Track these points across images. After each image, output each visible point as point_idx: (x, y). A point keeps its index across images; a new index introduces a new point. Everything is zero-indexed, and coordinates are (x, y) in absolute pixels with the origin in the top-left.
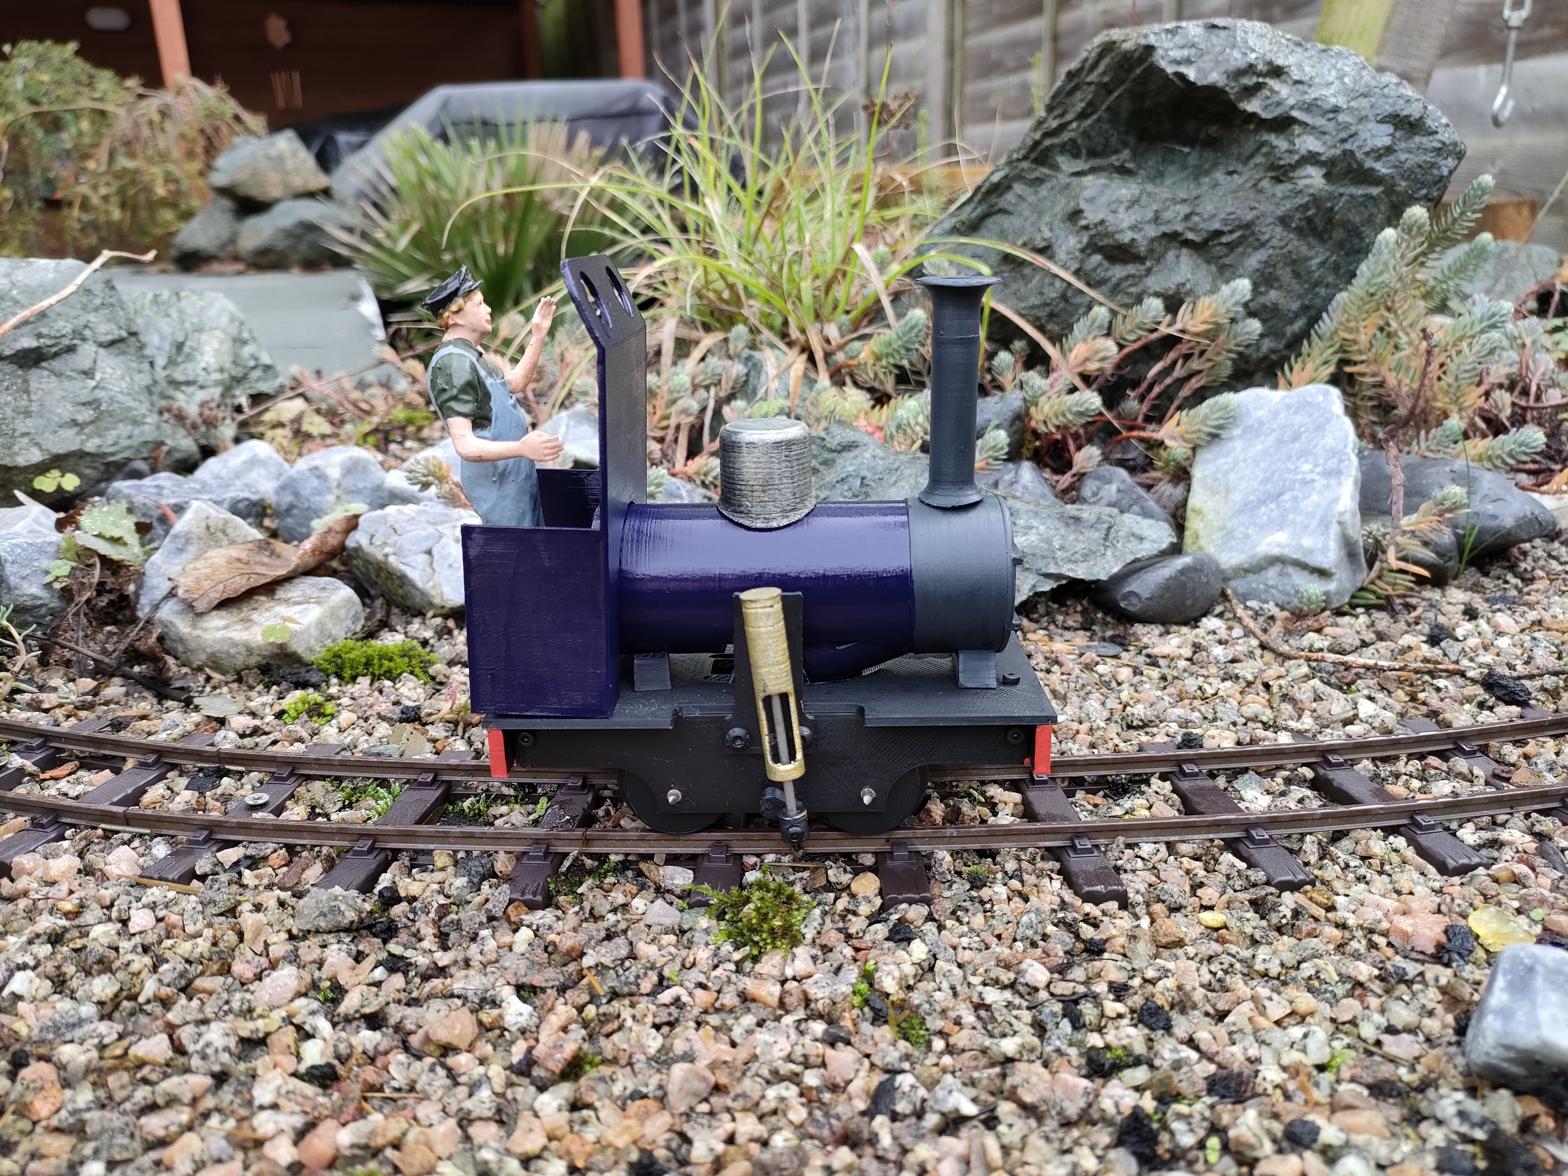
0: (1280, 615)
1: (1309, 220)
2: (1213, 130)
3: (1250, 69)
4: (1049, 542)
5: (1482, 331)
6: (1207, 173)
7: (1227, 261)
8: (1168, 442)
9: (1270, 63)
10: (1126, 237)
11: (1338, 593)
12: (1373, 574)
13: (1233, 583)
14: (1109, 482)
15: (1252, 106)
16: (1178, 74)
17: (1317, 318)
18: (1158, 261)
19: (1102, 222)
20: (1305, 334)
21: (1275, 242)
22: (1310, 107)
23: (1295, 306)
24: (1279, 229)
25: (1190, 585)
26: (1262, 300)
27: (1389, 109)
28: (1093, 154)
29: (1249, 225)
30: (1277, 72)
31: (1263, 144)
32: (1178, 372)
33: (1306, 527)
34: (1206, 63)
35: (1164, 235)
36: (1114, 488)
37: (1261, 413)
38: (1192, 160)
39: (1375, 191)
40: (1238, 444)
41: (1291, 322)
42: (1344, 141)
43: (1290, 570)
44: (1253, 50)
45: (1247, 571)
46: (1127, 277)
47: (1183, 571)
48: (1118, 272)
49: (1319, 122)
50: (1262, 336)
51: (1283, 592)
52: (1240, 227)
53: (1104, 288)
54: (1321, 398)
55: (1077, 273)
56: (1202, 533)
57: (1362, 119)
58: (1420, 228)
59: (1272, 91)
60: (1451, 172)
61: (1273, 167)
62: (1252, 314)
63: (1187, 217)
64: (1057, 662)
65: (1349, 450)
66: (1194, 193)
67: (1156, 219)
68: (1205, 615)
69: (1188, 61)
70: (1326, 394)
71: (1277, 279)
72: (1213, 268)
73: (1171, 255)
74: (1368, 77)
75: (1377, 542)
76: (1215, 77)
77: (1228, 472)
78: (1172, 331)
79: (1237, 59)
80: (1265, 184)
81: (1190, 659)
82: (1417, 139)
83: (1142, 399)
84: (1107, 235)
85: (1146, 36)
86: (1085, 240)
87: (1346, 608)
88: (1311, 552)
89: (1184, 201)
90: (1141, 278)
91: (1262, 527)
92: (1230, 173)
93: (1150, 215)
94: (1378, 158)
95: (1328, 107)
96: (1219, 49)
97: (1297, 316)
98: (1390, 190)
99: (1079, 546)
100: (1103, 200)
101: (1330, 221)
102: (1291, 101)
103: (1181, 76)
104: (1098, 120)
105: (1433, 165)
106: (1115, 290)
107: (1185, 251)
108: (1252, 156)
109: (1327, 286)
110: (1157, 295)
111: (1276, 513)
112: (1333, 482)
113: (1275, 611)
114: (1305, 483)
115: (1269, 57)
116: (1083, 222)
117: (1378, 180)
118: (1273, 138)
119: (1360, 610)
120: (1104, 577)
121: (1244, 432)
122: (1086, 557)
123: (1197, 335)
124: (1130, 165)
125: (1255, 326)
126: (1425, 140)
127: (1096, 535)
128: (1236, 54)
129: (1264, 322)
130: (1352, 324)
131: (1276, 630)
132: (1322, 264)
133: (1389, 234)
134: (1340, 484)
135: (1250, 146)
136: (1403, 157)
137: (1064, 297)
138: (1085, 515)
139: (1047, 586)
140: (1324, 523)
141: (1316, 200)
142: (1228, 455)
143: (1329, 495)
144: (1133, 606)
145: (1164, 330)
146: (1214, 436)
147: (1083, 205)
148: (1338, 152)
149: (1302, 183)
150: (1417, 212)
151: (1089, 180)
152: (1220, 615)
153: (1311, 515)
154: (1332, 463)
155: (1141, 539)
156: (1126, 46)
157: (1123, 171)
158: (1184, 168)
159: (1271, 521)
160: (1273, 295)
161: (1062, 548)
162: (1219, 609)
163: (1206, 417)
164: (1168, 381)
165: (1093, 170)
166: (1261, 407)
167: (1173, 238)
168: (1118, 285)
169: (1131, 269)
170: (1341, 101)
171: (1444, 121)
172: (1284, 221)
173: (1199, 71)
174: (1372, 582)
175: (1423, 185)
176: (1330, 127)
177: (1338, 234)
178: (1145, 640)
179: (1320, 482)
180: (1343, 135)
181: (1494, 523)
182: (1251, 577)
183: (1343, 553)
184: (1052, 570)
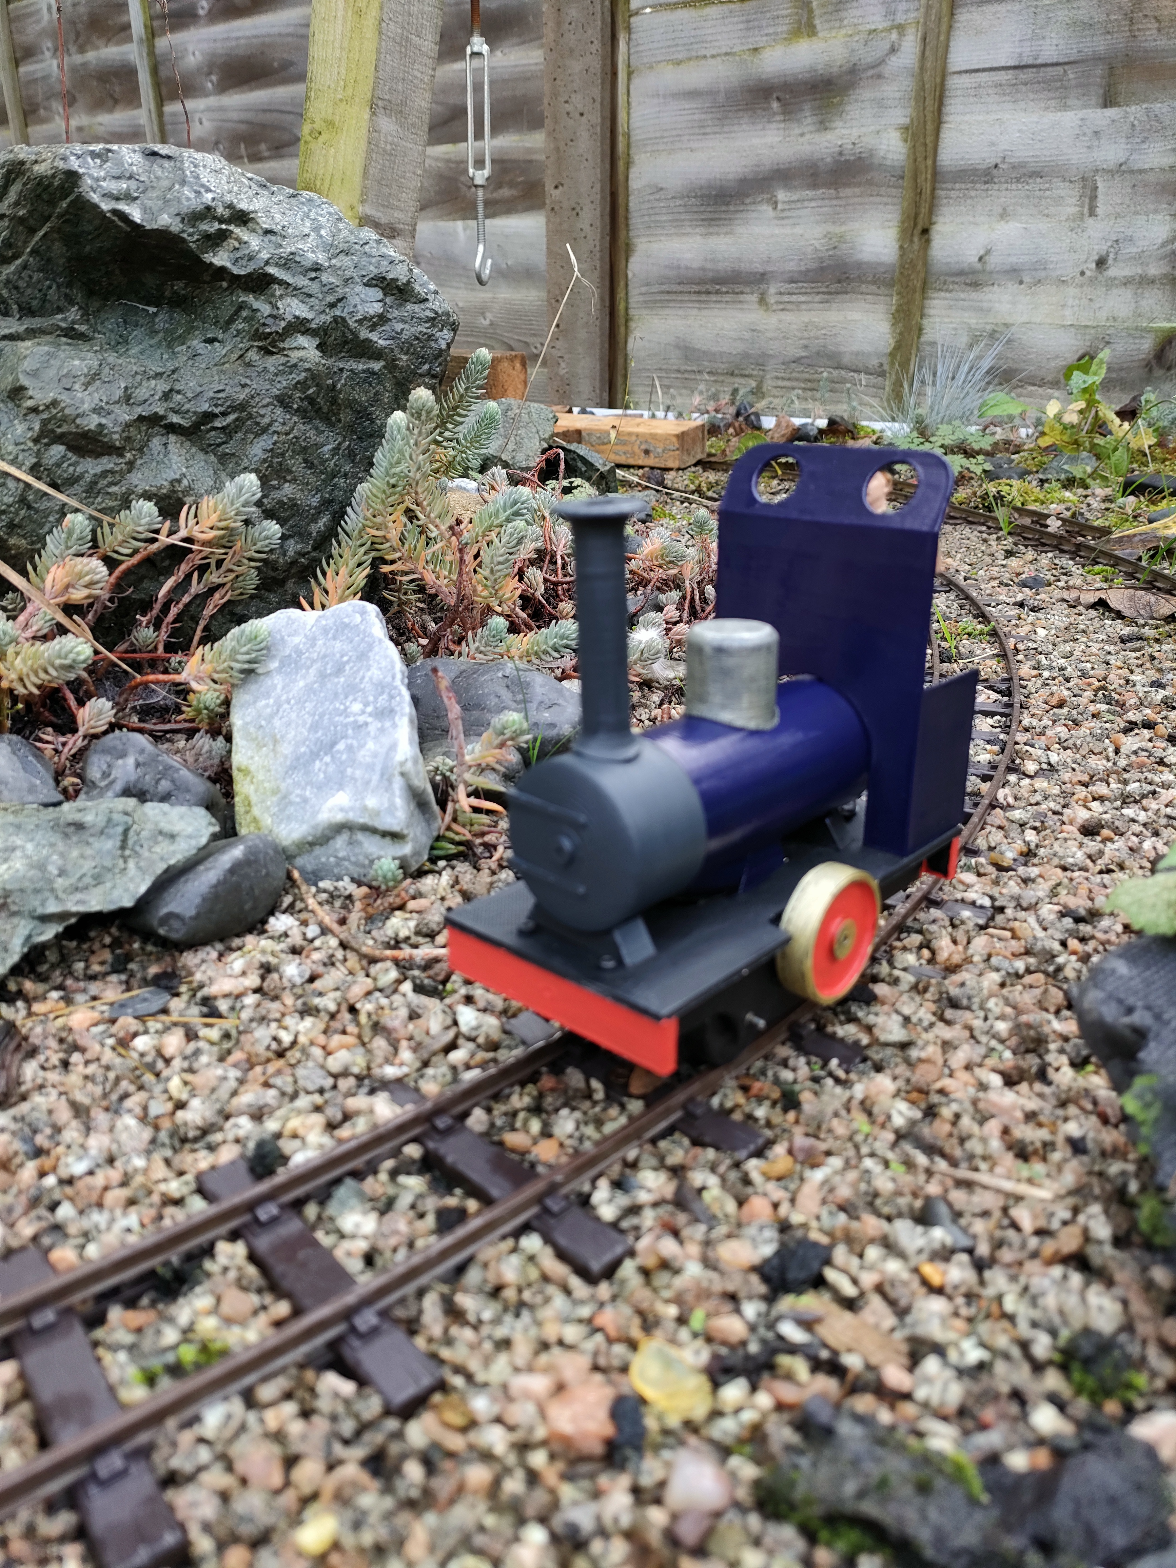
0: (359, 892)
1: (311, 400)
2: (179, 285)
3: (207, 213)
4: (41, 866)
5: (508, 520)
6: (182, 340)
7: (227, 449)
8: (194, 685)
9: (230, 206)
10: (92, 422)
11: (416, 853)
12: (448, 818)
13: (299, 861)
14: (123, 755)
15: (220, 259)
16: (115, 212)
17: (342, 514)
18: (141, 450)
19: (54, 403)
20: (331, 534)
21: (277, 427)
22: (288, 262)
23: (315, 501)
24: (279, 411)
25: (246, 884)
26: (276, 495)
27: (373, 271)
28: (27, 311)
29: (242, 407)
30: (242, 218)
31: (241, 307)
32: (195, 588)
33: (368, 783)
34: (152, 200)
35: (141, 419)
36: (130, 761)
37: (296, 640)
38: (162, 320)
39: (377, 366)
40: (278, 680)
41: (315, 520)
42: (332, 306)
43: (360, 836)
44: (208, 190)
45: (312, 844)
46: (105, 474)
47: (235, 869)
48: (91, 467)
49: (301, 281)
50: (284, 538)
51: (356, 864)
52: (233, 408)
53: (77, 488)
54: (358, 618)
55: (34, 470)
56: (254, 799)
57: (347, 281)
58: (429, 412)
59: (238, 239)
60: (449, 346)
61: (258, 336)
62: (269, 514)
63: (166, 396)
64: (76, 1048)
65: (398, 682)
66: (170, 366)
67: (127, 399)
68: (272, 913)
69: (128, 197)
70: (363, 613)
71: (290, 471)
72: (212, 458)
73: (156, 443)
74: (348, 231)
75: (445, 778)
76: (165, 220)
77: (272, 716)
78: (174, 540)
79: (189, 199)
80: (253, 355)
81: (258, 990)
82: (409, 307)
83: (157, 624)
84: (64, 420)
85: (64, 159)
86: (37, 427)
87: (428, 866)
88: (377, 813)
89: (158, 375)
90: (122, 474)
91: (320, 788)
92: (211, 341)
93: (119, 393)
94: (373, 328)
95: (308, 264)
96: (165, 183)
97: (319, 512)
98: (391, 366)
99: (87, 866)
100: (51, 373)
101: (334, 401)
102: (265, 255)
103: (123, 217)
104: (25, 266)
105: (430, 337)
106: (92, 491)
107: (172, 438)
108: (231, 321)
109: (346, 475)
110: (147, 496)
111: (331, 768)
112: (388, 724)
113: (352, 888)
114: (359, 727)
115: (228, 198)
116: (30, 403)
117: (378, 354)
118: (250, 299)
119: (442, 863)
120: (128, 902)
121: (282, 664)
122: (98, 880)
123: (205, 543)
124: (83, 328)
125: (273, 528)
126: (417, 308)
127: (110, 844)
128: (187, 192)
129: (282, 522)
130: (379, 519)
131: (355, 916)
132: (335, 451)
133: (398, 416)
134: (395, 726)
135: (226, 310)
136: (399, 327)
137: (23, 501)
138: (88, 818)
139: (49, 933)
140: (386, 777)
141: (314, 376)
142: (267, 695)
143: (386, 741)
144: (177, 932)
145: (164, 539)
146: (249, 673)
147: (24, 381)
148: (329, 319)
149: (295, 355)
150: (422, 395)
151: (25, 346)
152: (290, 909)
153: (370, 767)
154: (383, 700)
155: (172, 837)
156: (40, 169)
157: (71, 334)
158: (153, 333)
159: (328, 779)
160: (288, 490)
161: (62, 873)
162: (287, 900)
163: (234, 651)
164: (186, 599)
165: (31, 333)
166: (296, 633)
167: (153, 420)
168: (94, 483)
169: (107, 463)
170: (321, 258)
171: (432, 287)
172: (283, 401)
173: (145, 210)
174: (449, 828)
175: (424, 359)
176: (314, 288)
177: (346, 416)
178: (198, 977)
179: (374, 726)
180: (330, 299)
181: (552, 733)
182: (318, 850)
183: (413, 806)
184: (52, 908)
